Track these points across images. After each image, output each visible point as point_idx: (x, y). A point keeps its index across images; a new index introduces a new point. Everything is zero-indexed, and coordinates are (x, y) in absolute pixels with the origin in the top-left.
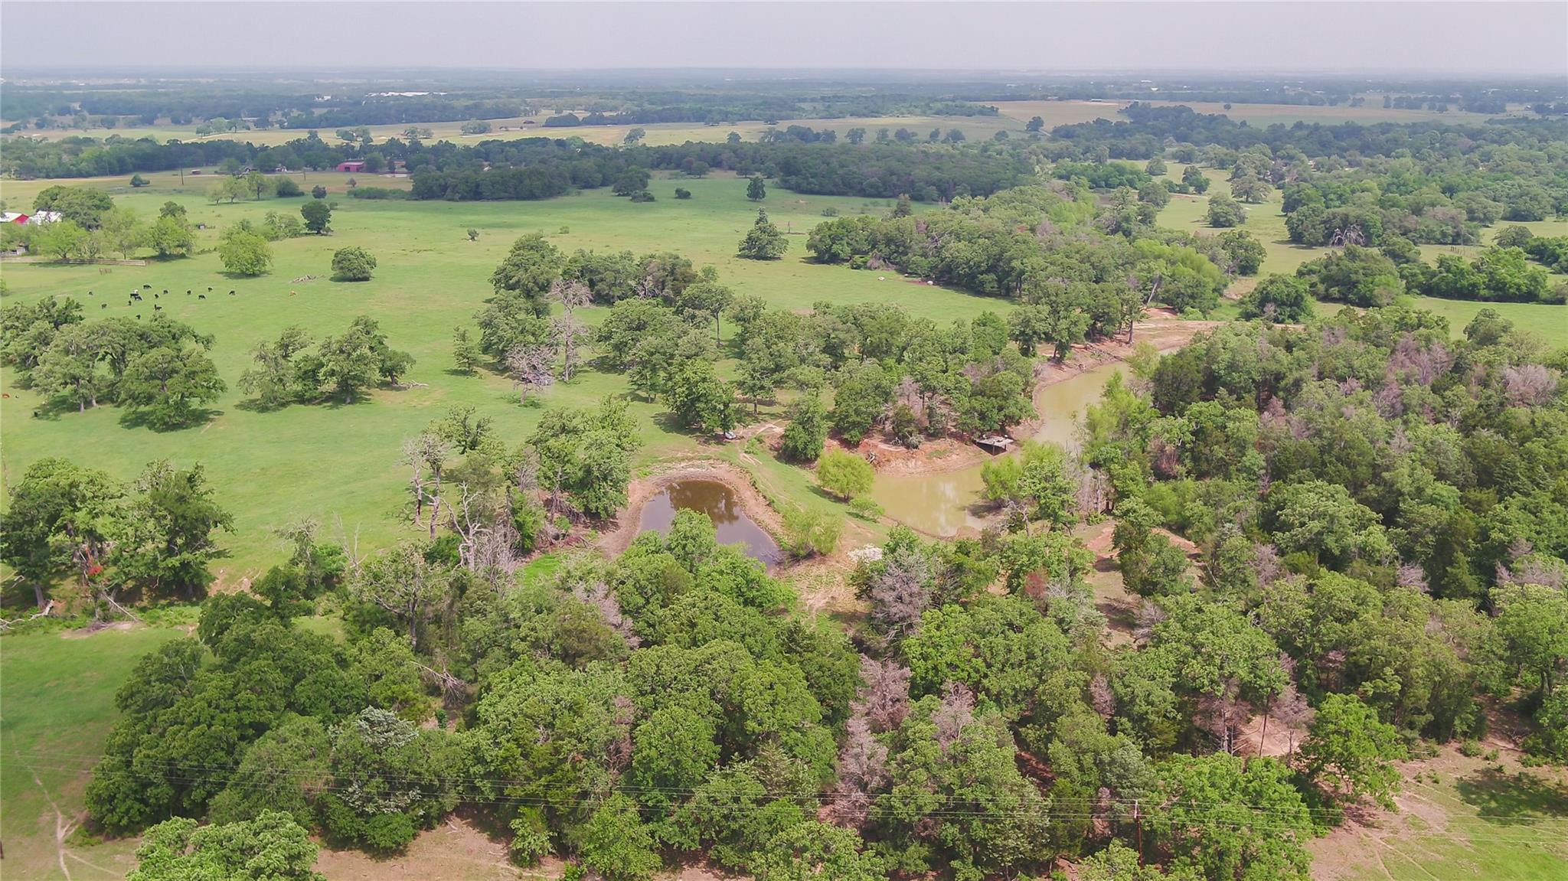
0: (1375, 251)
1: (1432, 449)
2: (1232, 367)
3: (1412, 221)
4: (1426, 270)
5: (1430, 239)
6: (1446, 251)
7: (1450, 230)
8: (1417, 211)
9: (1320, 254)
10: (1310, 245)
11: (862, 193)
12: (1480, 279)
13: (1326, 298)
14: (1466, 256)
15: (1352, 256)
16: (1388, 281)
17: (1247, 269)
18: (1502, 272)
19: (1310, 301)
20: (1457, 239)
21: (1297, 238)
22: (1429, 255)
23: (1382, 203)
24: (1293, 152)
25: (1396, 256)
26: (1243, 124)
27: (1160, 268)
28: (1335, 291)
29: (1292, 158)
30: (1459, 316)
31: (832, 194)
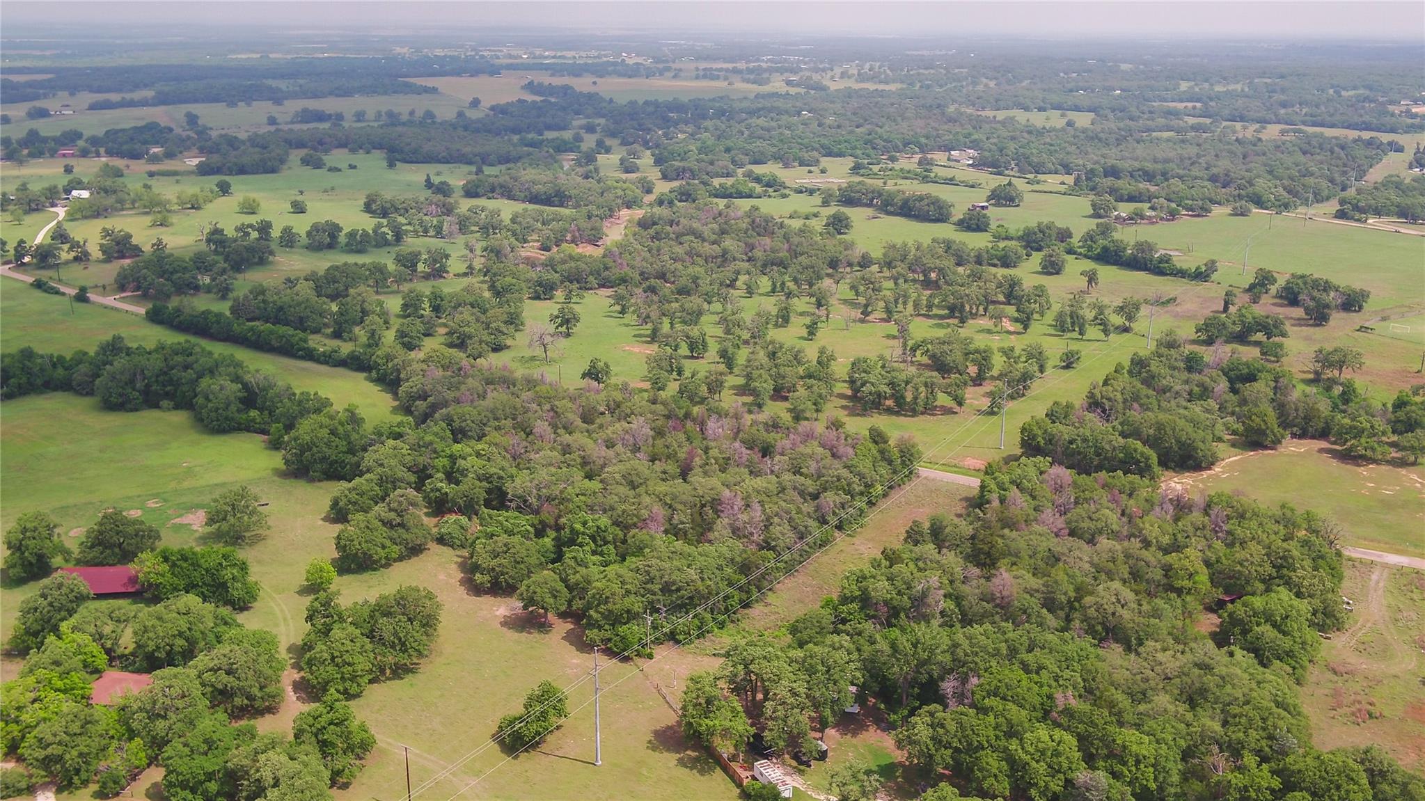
0: (697, 182)
1: (712, 229)
2: (659, 219)
3: (710, 168)
4: (715, 189)
5: (718, 175)
6: (723, 180)
7: (725, 171)
8: (712, 163)
9: (676, 184)
10: (671, 180)
11: (439, 161)
12: (733, 190)
13: (680, 201)
14: (729, 182)
15: (688, 184)
16: (701, 192)
17: (649, 191)
18: (741, 188)
19: (676, 202)
20: (728, 175)
21: (665, 177)
22: (716, 182)
23: (697, 160)
24: (650, 126)
25: (705, 183)
26: (611, 101)
27: (620, 193)
28: (684, 198)
29: (649, 129)
30: (722, 203)
31: (423, 162)
